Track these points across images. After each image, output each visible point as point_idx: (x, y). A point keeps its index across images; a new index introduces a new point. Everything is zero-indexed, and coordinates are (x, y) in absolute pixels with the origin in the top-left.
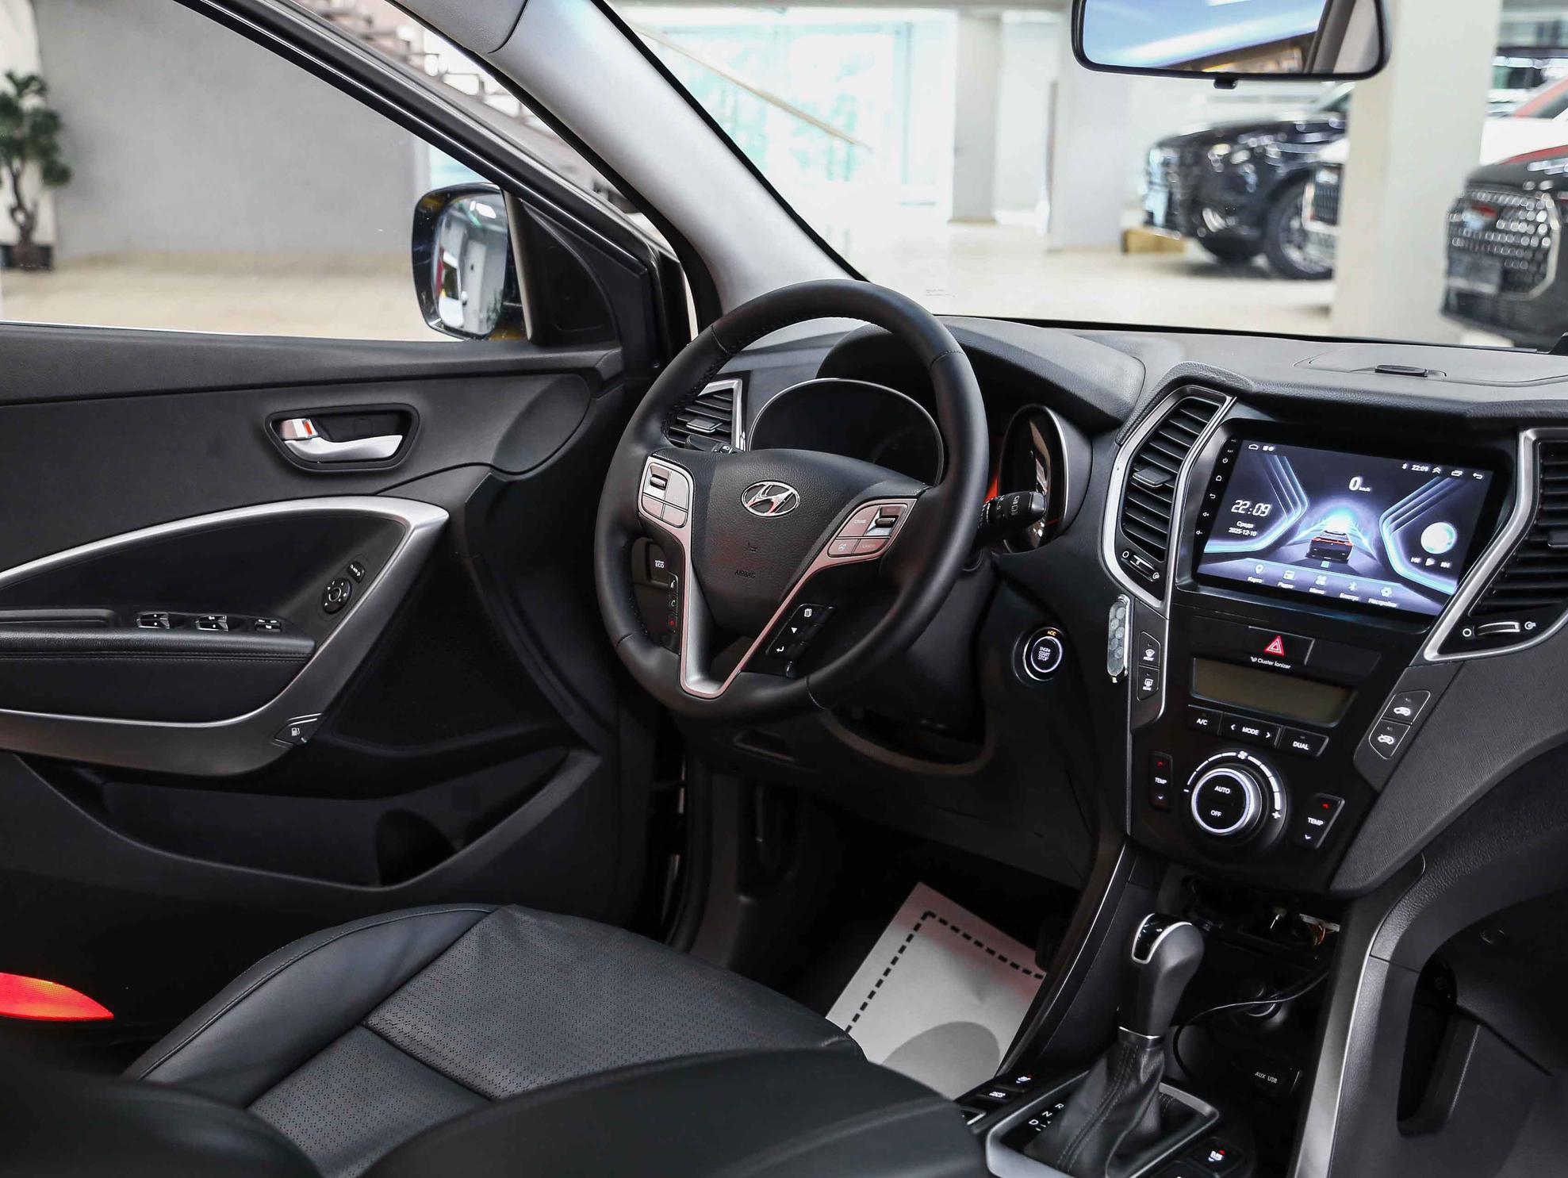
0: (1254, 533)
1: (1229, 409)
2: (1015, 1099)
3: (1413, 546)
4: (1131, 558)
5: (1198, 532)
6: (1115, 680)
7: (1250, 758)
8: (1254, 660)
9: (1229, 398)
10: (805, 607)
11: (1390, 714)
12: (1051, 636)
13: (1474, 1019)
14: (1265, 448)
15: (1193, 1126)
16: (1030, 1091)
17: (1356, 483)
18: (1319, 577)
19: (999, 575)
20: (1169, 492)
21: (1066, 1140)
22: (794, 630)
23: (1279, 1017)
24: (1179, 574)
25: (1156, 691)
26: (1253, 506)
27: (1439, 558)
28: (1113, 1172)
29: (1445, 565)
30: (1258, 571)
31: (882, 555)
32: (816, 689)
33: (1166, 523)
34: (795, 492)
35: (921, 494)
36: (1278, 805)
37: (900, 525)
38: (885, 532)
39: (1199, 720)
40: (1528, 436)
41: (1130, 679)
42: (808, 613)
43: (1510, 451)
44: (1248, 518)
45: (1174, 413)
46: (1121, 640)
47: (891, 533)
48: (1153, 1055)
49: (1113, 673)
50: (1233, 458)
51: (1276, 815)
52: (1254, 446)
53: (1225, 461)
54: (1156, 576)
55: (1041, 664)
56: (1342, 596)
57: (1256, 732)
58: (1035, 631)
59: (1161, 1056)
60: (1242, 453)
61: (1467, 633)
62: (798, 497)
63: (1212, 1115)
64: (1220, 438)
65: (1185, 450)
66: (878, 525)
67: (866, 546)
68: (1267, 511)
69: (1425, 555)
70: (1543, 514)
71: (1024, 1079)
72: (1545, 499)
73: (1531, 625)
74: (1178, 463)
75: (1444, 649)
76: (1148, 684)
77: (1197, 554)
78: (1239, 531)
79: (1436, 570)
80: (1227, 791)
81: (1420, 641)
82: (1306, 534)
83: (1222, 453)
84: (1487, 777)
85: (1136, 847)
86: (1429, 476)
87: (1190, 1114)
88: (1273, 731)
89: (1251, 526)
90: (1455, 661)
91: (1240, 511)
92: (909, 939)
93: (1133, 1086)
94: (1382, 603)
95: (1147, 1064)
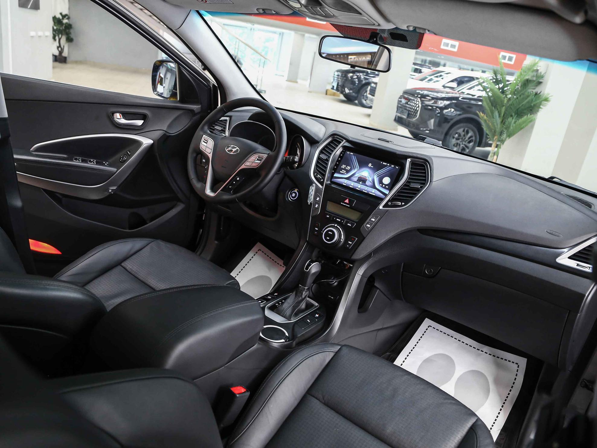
0: (346, 173)
1: (344, 143)
2: (273, 298)
3: (381, 182)
4: (317, 175)
5: (333, 171)
6: (309, 204)
7: (338, 226)
8: (342, 203)
9: (344, 140)
10: (237, 177)
11: (370, 220)
12: (296, 191)
13: (378, 288)
14: (351, 153)
15: (313, 308)
16: (277, 297)
17: (370, 165)
18: (359, 186)
19: (285, 174)
20: (328, 160)
21: (284, 309)
22: (234, 182)
23: (336, 284)
24: (327, 181)
25: (318, 208)
26: (346, 167)
27: (386, 185)
28: (293, 317)
29: (387, 187)
30: (345, 182)
31: (258, 167)
32: (237, 198)
33: (326, 168)
34: (239, 149)
35: (269, 154)
36: (342, 238)
37: (263, 161)
38: (259, 162)
39: (327, 216)
40: (409, 160)
41: (313, 204)
42: (238, 179)
43: (405, 164)
44: (345, 169)
45: (331, 142)
46: (312, 194)
47: (260, 162)
48: (306, 292)
49: (309, 202)
50: (343, 155)
51: (341, 240)
52: (348, 153)
53: (341, 155)
54: (322, 180)
55: (293, 197)
56: (363, 191)
57: (340, 220)
58: (292, 189)
59: (308, 292)
60: (346, 153)
61: (390, 203)
62: (239, 150)
63: (318, 306)
64: (341, 149)
65: (333, 151)
66: (258, 160)
67: (254, 165)
68: (349, 168)
69: (383, 184)
70: (410, 179)
71: (276, 294)
72: (410, 175)
73: (403, 204)
74: (331, 154)
75: (384, 207)
76: (317, 206)
77: (332, 177)
78: (342, 172)
79: (385, 188)
80: (331, 233)
81: (379, 204)
82: (357, 175)
83: (341, 153)
84: (389, 237)
85: (308, 243)
86: (387, 166)
87: (312, 305)
88: (344, 220)
89: (345, 171)
90: (386, 210)
91: (343, 168)
92: (254, 255)
93: (300, 298)
94: (372, 194)
95: (304, 294)
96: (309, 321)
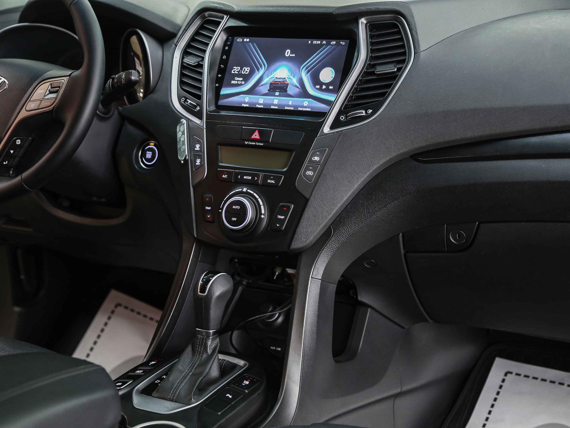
0: (243, 83)
1: (227, 22)
2: (147, 373)
3: (316, 80)
4: (185, 101)
5: (217, 85)
6: (182, 162)
7: (248, 191)
8: (246, 143)
9: (225, 16)
10: (16, 139)
11: (311, 161)
12: (152, 145)
13: (368, 306)
14: (245, 40)
15: (236, 371)
16: (155, 368)
17: (288, 53)
18: (275, 100)
19: (123, 118)
20: (201, 66)
21: (173, 385)
22: (12, 152)
23: (280, 320)
24: (209, 104)
25: (202, 165)
26: (241, 69)
27: (328, 84)
28: (195, 397)
29: (331, 87)
30: (246, 100)
31: (54, 108)
32: (26, 181)
33: (200, 81)
34: (6, 81)
35: (71, 74)
36: (263, 212)
37: (61, 91)
38: (53, 95)
39: (223, 176)
40: (363, 21)
41: (189, 160)
42: (18, 142)
43: (355, 30)
44: (239, 75)
45: (201, 27)
46: (184, 142)
47: (57, 95)
48: (213, 339)
49: (181, 158)
50: (230, 46)
51: (263, 216)
52: (240, 40)
53: (227, 48)
54: (198, 108)
55: (149, 160)
56: (286, 108)
57: (250, 178)
58: (143, 145)
59: (218, 339)
60: (234, 42)
61: (342, 118)
62: (7, 82)
63: (245, 365)
64: (223, 36)
65: (207, 45)
66: (51, 92)
67: (45, 104)
68: (248, 71)
69: (321, 84)
70: (372, 58)
71: (153, 363)
72: (372, 51)
73: (370, 111)
74: (204, 51)
75: (332, 127)
76: (198, 162)
77: (217, 96)
78: (236, 82)
79: (327, 90)
80: (238, 207)
81: (321, 125)
82: (267, 80)
83: (225, 44)
84: (356, 186)
85: (200, 243)
86: (321, 45)
87: (234, 366)
88: (258, 176)
89: (241, 79)
90: (337, 132)
91: (236, 72)
92: (109, 318)
93: (205, 356)
94: (304, 109)
95: (211, 344)
96: (230, 397)
